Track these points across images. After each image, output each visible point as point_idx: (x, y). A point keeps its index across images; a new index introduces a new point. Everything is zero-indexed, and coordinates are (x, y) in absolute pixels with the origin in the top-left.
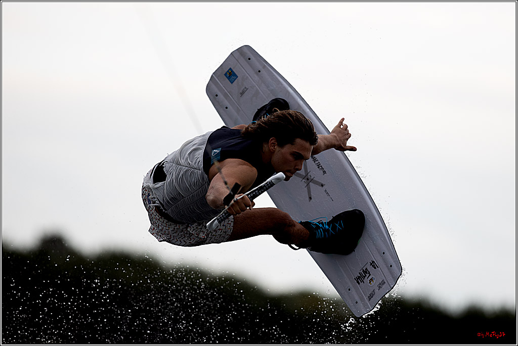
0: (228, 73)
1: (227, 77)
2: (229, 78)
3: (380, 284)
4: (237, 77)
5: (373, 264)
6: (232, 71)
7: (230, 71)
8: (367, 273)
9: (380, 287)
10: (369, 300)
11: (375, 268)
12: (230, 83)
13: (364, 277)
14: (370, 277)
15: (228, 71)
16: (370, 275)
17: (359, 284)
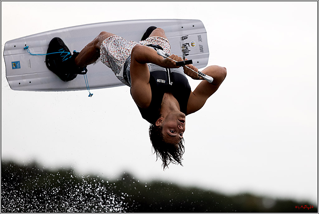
0: (13, 66)
1: (15, 68)
2: (16, 68)
3: (199, 39)
4: (19, 62)
5: (184, 38)
6: (14, 62)
7: (13, 64)
8: (186, 46)
9: (200, 40)
10: (203, 52)
11: (187, 38)
12: (20, 69)
13: (187, 48)
14: (190, 44)
15: (12, 65)
16: (188, 44)
17: (188, 55)
